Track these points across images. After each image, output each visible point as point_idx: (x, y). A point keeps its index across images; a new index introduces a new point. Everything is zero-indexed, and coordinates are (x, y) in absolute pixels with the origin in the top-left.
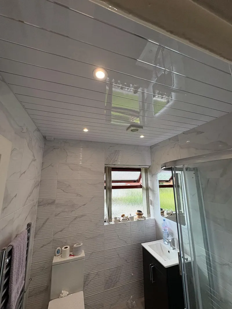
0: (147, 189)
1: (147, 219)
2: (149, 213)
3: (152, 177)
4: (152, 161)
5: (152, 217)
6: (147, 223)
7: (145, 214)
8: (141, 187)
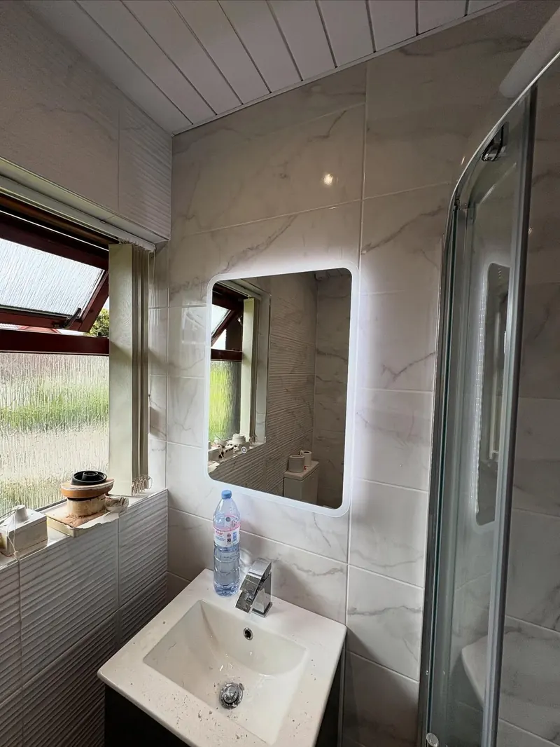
0: (140, 360)
1: (132, 502)
2: (140, 472)
3: (171, 299)
4: (180, 214)
5: (155, 486)
6: (128, 524)
7: (121, 486)
8: (101, 346)
